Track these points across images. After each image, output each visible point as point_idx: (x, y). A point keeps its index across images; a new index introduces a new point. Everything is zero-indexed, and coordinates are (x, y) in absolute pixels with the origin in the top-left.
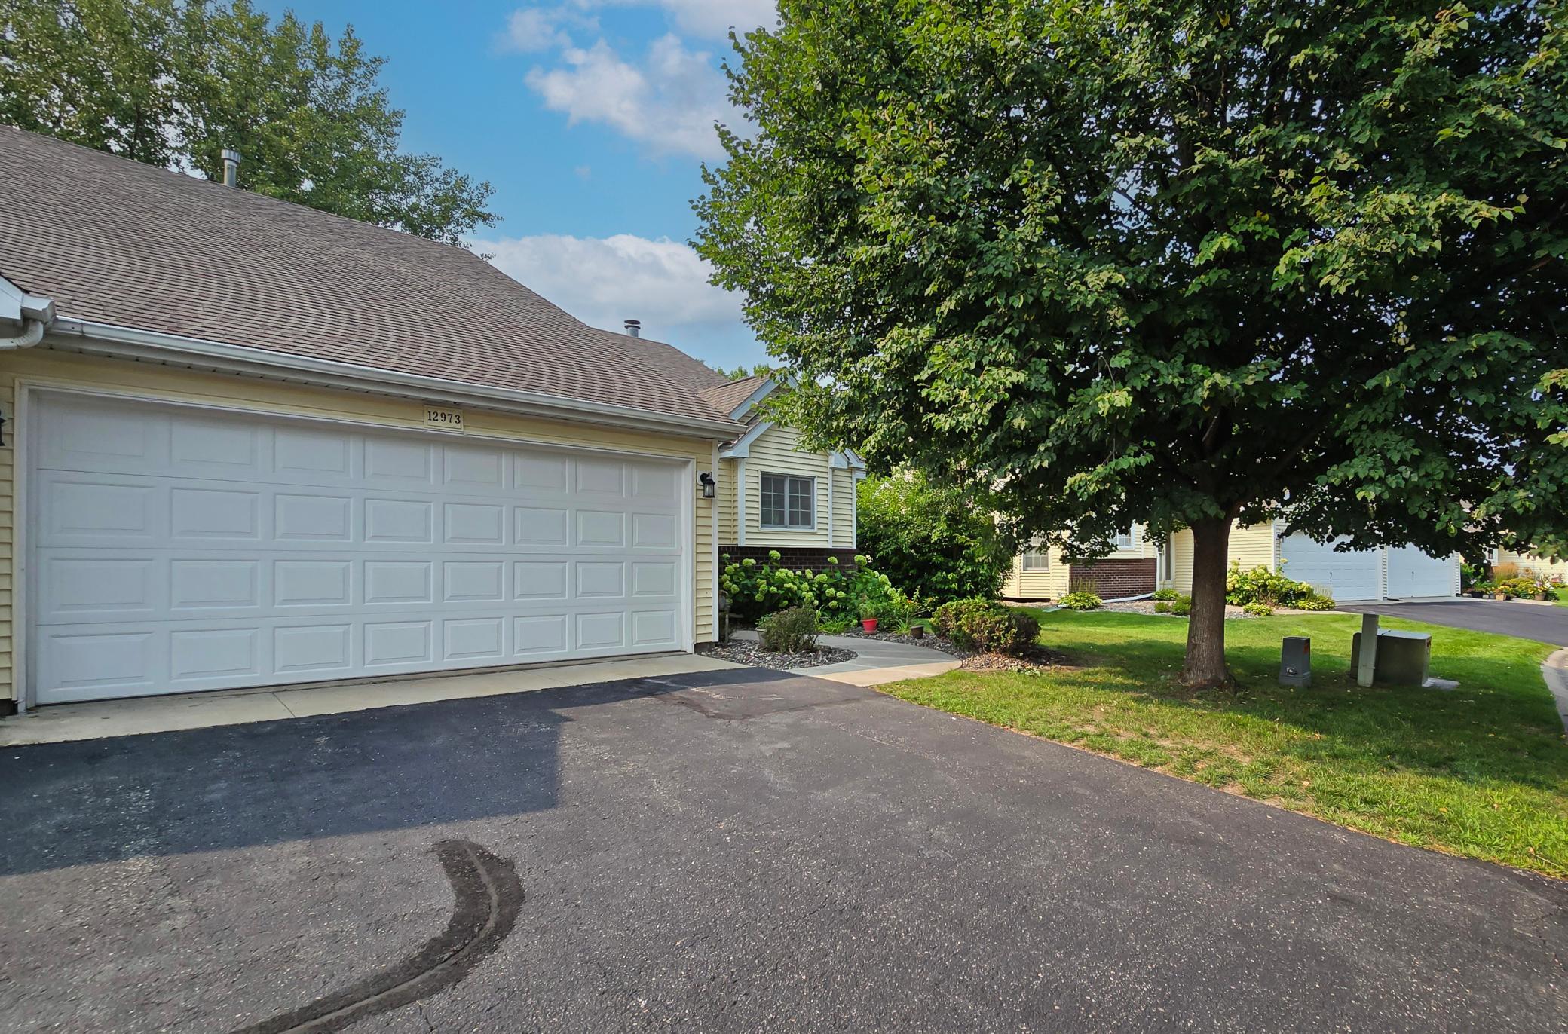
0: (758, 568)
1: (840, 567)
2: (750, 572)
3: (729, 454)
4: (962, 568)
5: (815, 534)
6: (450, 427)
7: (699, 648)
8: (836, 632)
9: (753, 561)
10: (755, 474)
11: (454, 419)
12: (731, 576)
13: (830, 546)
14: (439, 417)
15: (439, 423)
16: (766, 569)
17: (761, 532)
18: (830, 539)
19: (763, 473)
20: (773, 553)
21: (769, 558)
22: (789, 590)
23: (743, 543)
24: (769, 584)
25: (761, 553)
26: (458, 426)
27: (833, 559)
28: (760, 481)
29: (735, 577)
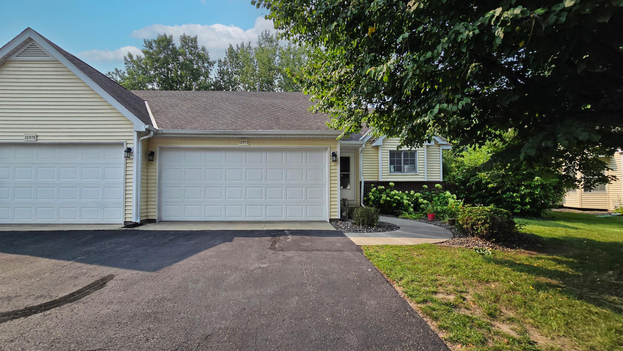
0: (384, 190)
1: (429, 190)
2: (381, 192)
3: (374, 144)
4: (523, 190)
5: (417, 175)
6: (245, 145)
7: (331, 220)
8: (415, 219)
9: (383, 187)
10: (386, 151)
11: (247, 142)
12: (373, 193)
13: (426, 180)
14: (243, 143)
15: (242, 144)
16: (388, 191)
17: (389, 175)
18: (426, 177)
19: (390, 151)
20: (391, 184)
21: (389, 186)
22: (396, 199)
23: (381, 180)
24: (388, 196)
25: (386, 184)
26: (248, 144)
27: (425, 186)
28: (389, 154)
29: (374, 194)
